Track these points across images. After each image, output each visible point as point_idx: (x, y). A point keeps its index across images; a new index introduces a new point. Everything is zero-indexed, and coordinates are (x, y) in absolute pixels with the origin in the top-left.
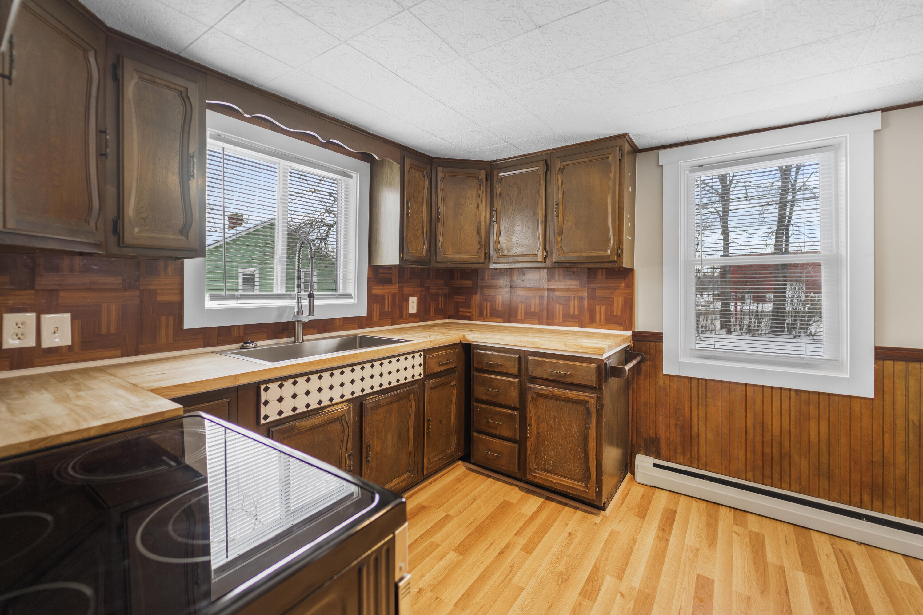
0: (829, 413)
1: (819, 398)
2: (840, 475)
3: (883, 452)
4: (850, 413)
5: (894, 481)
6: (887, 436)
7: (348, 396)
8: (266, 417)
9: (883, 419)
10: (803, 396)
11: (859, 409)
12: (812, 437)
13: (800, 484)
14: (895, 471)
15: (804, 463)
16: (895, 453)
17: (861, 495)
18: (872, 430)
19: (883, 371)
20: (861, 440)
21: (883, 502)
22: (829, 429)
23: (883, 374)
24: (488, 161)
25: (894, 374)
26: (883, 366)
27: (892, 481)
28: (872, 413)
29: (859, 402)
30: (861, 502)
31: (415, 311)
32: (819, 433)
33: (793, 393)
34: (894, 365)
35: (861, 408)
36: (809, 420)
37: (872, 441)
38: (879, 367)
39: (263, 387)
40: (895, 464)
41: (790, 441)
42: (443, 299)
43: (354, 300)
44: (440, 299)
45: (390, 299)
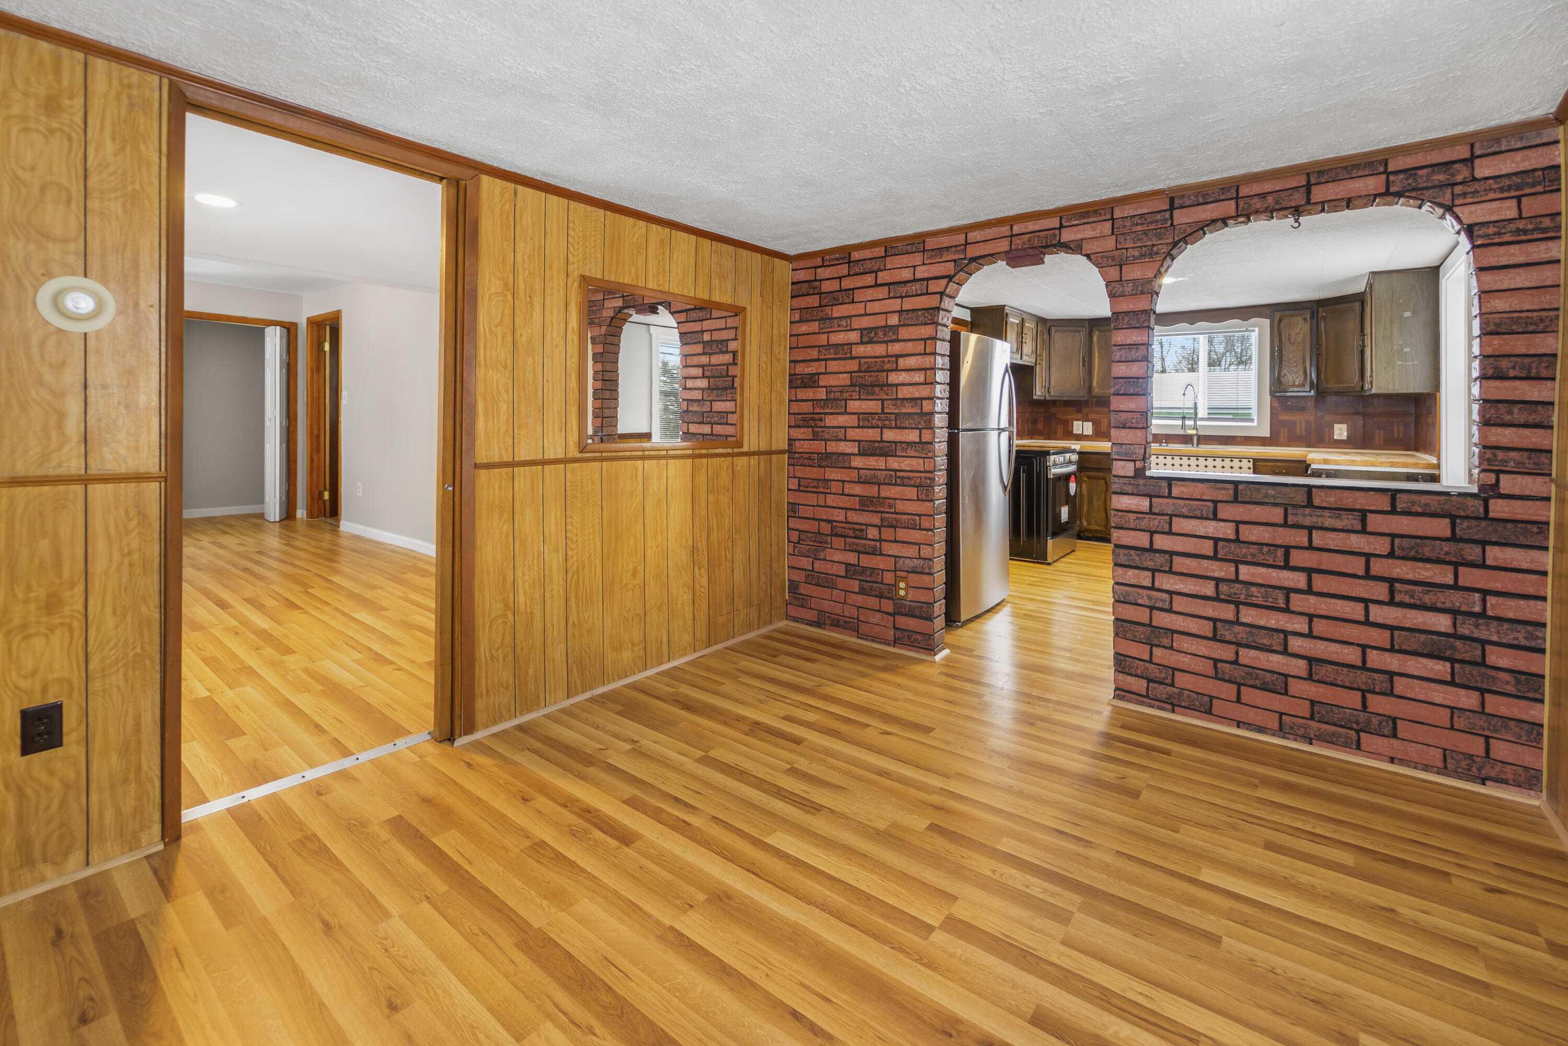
24: (1361, 293)
31: (1344, 437)
42: (1401, 428)
43: (1255, 424)
44: (1396, 428)
45: (1303, 425)
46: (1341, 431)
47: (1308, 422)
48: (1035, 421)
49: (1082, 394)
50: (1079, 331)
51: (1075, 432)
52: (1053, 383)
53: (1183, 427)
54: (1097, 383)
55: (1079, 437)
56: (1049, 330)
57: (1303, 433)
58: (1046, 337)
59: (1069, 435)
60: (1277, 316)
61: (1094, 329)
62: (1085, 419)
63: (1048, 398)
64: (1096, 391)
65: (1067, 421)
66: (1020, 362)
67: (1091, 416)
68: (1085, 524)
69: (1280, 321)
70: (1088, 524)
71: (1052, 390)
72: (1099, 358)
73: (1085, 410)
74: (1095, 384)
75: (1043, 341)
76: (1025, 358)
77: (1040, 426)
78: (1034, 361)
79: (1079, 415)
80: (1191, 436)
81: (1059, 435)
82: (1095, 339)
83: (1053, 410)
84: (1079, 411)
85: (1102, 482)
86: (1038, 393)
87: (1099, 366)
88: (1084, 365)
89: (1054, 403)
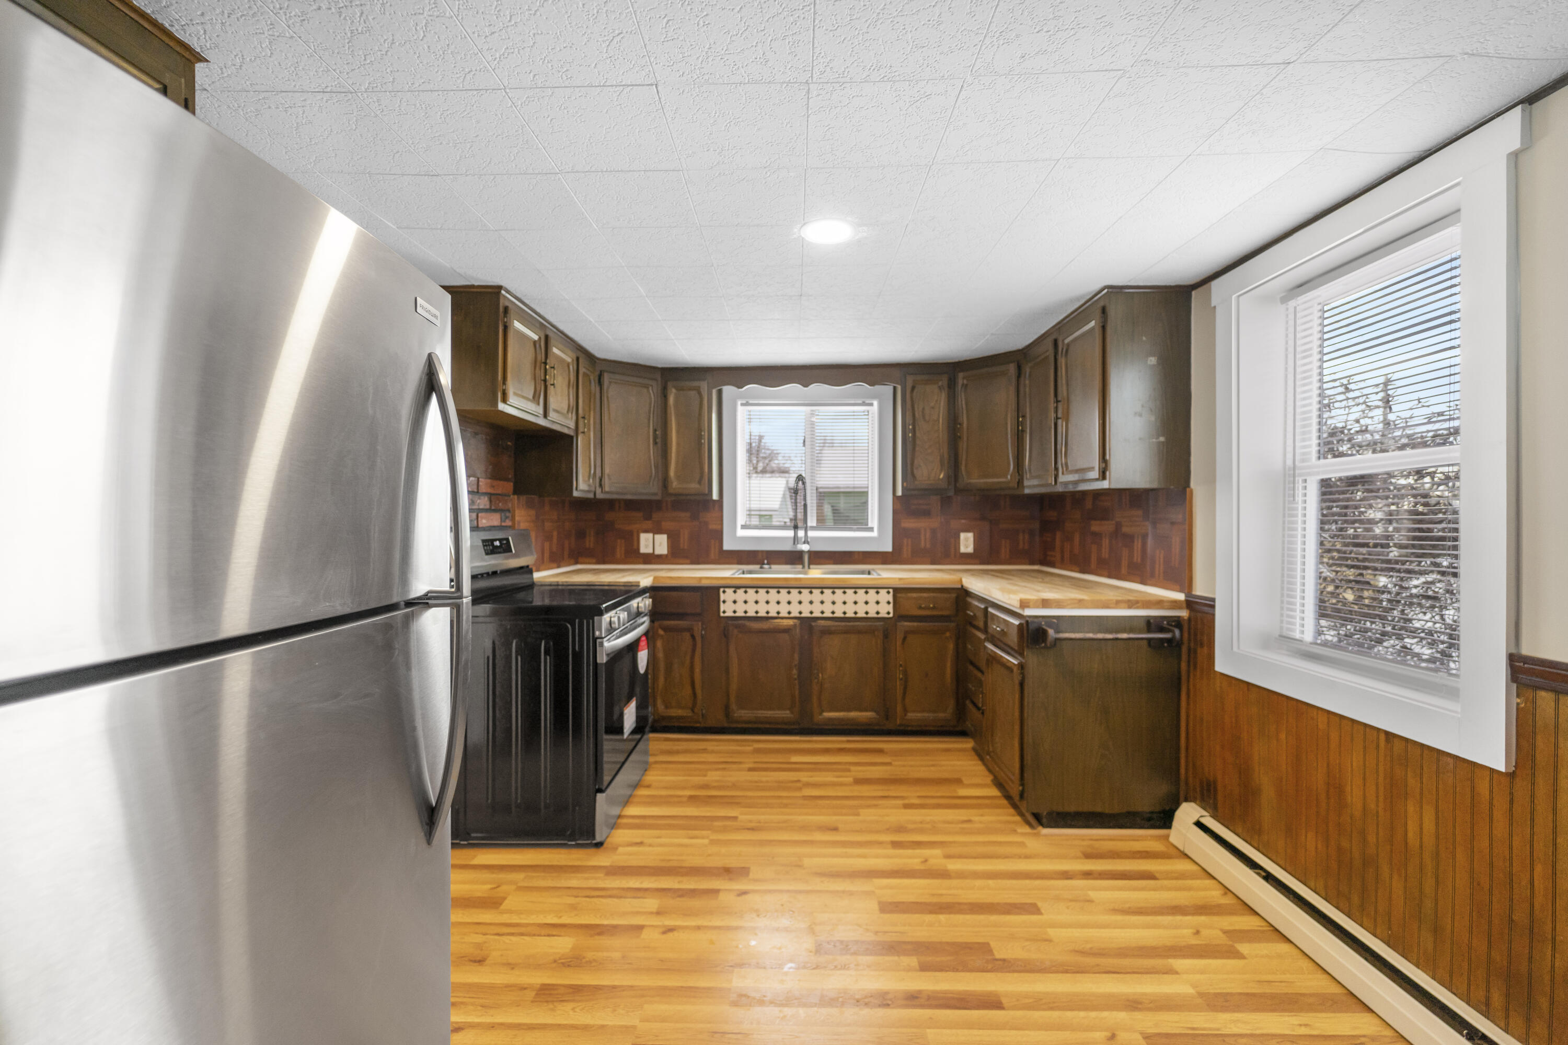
0: (1437, 790)
1: (1422, 755)
2: (1453, 932)
3: (1532, 906)
4: (1473, 798)
5: (1553, 980)
6: (1538, 869)
7: (795, 614)
8: (724, 612)
9: (1532, 827)
10: (1398, 747)
11: (1487, 793)
12: (1410, 835)
13: (1390, 928)
14: (1553, 956)
15: (1397, 886)
16: (1554, 913)
17: (1488, 991)
18: (1511, 848)
19: (1534, 715)
20: (1491, 864)
21: (1528, 1021)
22: (1437, 824)
23: (1534, 721)
24: (1019, 351)
25: (1557, 726)
26: (1534, 702)
27: (1547, 978)
28: (1511, 810)
29: (1488, 779)
30: (1488, 1004)
31: (970, 549)
32: (1421, 829)
33: (1382, 737)
34: (1557, 702)
35: (1491, 792)
36: (1406, 799)
37: (1511, 875)
38: (1526, 703)
39: (722, 590)
40: (1554, 940)
41: (1377, 834)
42: (1027, 536)
43: (875, 534)
44: (1021, 537)
45: (928, 535)
46: (967, 542)
47: (934, 531)
48: (581, 535)
49: (651, 490)
50: (647, 387)
51: (643, 550)
52: (607, 470)
53: (795, 539)
54: (676, 472)
55: (651, 559)
56: (600, 377)
57: (928, 546)
58: (595, 388)
59: (634, 556)
60: (910, 381)
61: (670, 384)
62: (657, 530)
63: (600, 495)
64: (675, 485)
65: (631, 533)
66: (542, 422)
67: (666, 525)
68: (661, 707)
69: (913, 388)
70: (667, 707)
71: (606, 482)
72: (678, 432)
73: (656, 516)
74: (672, 473)
75: (590, 395)
76: (552, 415)
77: (590, 542)
78: (572, 425)
79: (648, 524)
80: (801, 553)
81: (618, 555)
82: (671, 400)
83: (610, 516)
84: (648, 517)
85: (687, 635)
86: (583, 486)
87: (678, 444)
88: (655, 443)
89: (610, 504)
